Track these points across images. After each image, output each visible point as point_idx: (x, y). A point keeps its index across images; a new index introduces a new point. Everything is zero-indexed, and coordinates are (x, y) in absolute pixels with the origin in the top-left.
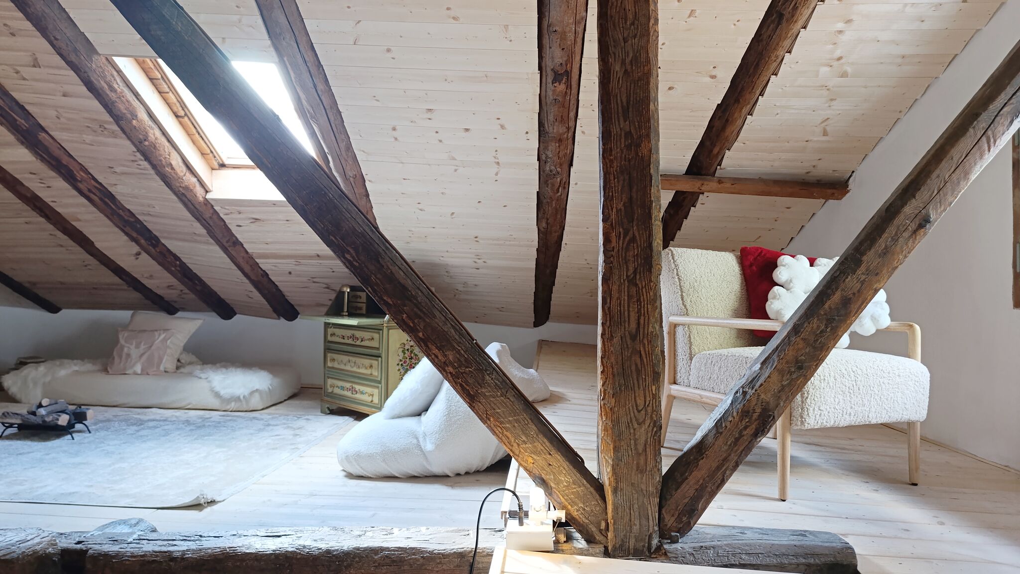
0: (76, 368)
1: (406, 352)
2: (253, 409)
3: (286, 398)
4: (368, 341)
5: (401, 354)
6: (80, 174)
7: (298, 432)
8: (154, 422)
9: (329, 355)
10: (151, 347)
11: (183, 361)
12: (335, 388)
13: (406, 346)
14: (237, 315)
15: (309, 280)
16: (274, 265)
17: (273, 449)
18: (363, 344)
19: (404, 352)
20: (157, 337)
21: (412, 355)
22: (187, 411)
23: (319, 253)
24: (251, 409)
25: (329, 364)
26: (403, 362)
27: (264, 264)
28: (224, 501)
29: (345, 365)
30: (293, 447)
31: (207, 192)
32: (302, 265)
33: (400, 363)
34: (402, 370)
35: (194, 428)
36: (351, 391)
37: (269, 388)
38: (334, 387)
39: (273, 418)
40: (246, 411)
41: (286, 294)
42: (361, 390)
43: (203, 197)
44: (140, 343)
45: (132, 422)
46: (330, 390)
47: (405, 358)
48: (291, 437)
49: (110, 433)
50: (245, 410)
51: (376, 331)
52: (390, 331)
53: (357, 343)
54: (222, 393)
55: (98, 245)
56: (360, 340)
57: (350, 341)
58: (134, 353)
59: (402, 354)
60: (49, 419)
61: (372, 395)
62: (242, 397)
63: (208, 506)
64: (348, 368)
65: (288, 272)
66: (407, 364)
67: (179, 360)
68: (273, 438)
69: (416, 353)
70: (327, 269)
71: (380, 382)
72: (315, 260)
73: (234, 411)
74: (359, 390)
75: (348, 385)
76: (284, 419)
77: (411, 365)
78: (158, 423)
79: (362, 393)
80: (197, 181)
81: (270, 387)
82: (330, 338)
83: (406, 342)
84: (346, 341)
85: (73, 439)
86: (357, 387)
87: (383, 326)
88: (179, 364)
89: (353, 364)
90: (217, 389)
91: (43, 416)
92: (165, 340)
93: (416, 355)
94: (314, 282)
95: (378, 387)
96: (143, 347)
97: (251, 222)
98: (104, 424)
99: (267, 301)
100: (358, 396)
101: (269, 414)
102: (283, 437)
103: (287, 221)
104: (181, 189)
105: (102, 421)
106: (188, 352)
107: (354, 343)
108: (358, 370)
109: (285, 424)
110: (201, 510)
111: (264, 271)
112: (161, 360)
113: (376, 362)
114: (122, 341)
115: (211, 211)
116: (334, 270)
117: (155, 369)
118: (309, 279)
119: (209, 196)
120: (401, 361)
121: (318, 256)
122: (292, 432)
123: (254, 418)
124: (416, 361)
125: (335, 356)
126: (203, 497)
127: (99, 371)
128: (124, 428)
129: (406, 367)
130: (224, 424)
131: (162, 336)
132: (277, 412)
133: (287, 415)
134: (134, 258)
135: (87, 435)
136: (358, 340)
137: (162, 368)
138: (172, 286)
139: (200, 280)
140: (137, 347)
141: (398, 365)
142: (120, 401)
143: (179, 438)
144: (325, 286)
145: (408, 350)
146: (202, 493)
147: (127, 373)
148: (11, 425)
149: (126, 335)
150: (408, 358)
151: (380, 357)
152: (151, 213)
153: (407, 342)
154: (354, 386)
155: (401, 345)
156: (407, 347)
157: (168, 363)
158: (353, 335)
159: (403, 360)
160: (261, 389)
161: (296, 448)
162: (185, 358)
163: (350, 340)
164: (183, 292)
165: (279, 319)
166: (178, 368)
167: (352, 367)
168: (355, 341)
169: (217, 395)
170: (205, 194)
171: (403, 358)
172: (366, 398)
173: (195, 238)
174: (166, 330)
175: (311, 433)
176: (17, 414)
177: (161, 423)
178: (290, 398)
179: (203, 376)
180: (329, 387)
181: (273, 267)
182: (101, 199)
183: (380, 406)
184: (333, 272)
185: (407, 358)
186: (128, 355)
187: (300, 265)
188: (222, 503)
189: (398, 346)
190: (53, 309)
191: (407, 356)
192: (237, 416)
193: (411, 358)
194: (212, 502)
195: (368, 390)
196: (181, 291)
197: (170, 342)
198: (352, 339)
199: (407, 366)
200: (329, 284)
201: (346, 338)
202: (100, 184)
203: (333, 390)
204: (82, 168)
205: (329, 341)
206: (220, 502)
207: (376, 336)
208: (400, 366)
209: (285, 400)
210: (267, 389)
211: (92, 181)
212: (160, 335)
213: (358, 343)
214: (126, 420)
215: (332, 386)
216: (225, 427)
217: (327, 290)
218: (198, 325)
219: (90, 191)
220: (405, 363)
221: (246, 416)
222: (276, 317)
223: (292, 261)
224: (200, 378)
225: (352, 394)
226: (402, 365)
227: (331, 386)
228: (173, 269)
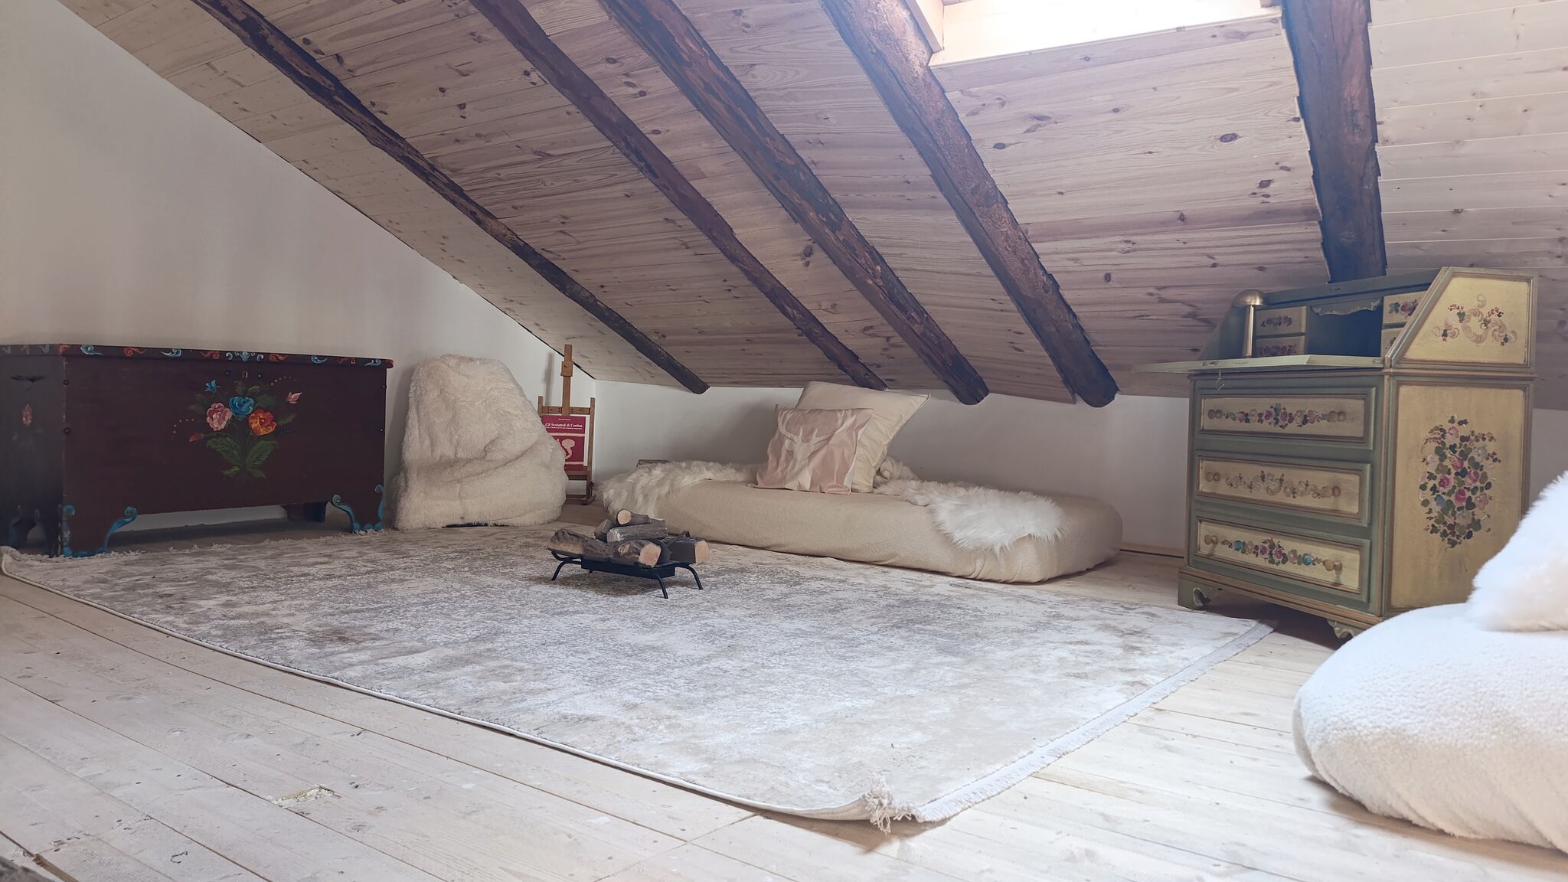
0: (709, 475)
1: (1448, 453)
2: (1022, 579)
3: (1091, 566)
4: (1324, 422)
5: (1434, 460)
6: (687, 46)
7: (1133, 640)
8: (822, 582)
9: (1204, 465)
10: (829, 439)
11: (886, 474)
12: (1219, 545)
13: (1448, 435)
14: (990, 394)
15: (1151, 294)
16: (1072, 256)
17: (1078, 676)
18: (1308, 429)
19: (1440, 452)
20: (840, 422)
21: (1466, 464)
22: (886, 569)
23: (1187, 209)
24: (1015, 579)
25: (1204, 486)
26: (1436, 482)
27: (1054, 256)
28: (943, 822)
29: (1250, 487)
30: (1131, 679)
31: (932, 52)
32: (1141, 250)
33: (1431, 484)
34: (1433, 504)
35: (896, 603)
36: (1266, 556)
37: (1056, 536)
38: (1215, 543)
39: (1066, 603)
40: (1005, 582)
41: (1093, 337)
42: (1299, 553)
43: (921, 65)
44: (812, 431)
45: (781, 578)
46: (1205, 549)
47: (1441, 469)
48: (1119, 651)
49: (735, 593)
50: (1003, 579)
51: (1357, 390)
52: (1403, 390)
53: (1287, 430)
54: (958, 535)
55: (740, 234)
56: (1299, 420)
57: (1267, 426)
58: (801, 450)
59: (1437, 458)
60: (623, 550)
61: (1338, 568)
62: (997, 549)
63: (893, 833)
64: (1260, 494)
65: (1102, 275)
66: (1450, 488)
67: (879, 472)
68: (1072, 647)
69: (1478, 459)
70: (1199, 259)
71: (1366, 533)
72: (1175, 231)
73: (980, 580)
74: (1294, 552)
75: (1258, 539)
76: (1093, 607)
77: (1462, 493)
78: (827, 584)
79: (1303, 560)
80: (908, 19)
81: (1059, 534)
82: (1206, 422)
83: (1447, 426)
84: (1255, 426)
85: (666, 597)
86: (1288, 545)
87: (1382, 376)
88: (878, 478)
89: (1274, 485)
90: (948, 527)
91: (616, 544)
92: (855, 428)
93: (1477, 466)
94: (1162, 301)
95: (1358, 547)
96: (815, 439)
97: (1028, 131)
98: (733, 575)
99: (1051, 356)
100: (1290, 568)
101: (1058, 594)
102: (1099, 648)
103: (1116, 111)
104: (874, 39)
105: (730, 571)
106: (897, 461)
107: (1278, 430)
108: (1290, 501)
109: (1097, 618)
110: (870, 848)
111: (1050, 276)
112: (845, 467)
113: (1355, 478)
114: (782, 429)
115: (941, 105)
116: (1219, 259)
117: (834, 483)
118: (1152, 290)
119: (936, 61)
120: (1431, 477)
121: (1182, 218)
122: (1120, 640)
123: (1024, 597)
124: (1478, 484)
125: (1219, 466)
126: (881, 804)
127: (746, 483)
128: (764, 586)
129: (1446, 498)
130: (959, 601)
131: (849, 421)
132: (1075, 590)
133: (1100, 601)
134: (801, 263)
135: (696, 592)
136: (1290, 421)
137: (847, 483)
138: (871, 327)
139: (921, 311)
140: (806, 439)
141: (1423, 487)
142: (773, 539)
143: (860, 620)
144: (1188, 310)
145: (1453, 448)
146: (877, 789)
147: (786, 487)
148: (569, 559)
149: (789, 416)
150: (1453, 471)
151: (1367, 462)
152: (823, 138)
153: (1451, 425)
154: (1275, 541)
155: (1431, 432)
156: (1450, 440)
157: (859, 475)
158: (1276, 410)
159: (1439, 476)
160: (1038, 534)
161: (1140, 683)
162: (889, 468)
163: (1266, 422)
164: (892, 341)
165: (1074, 402)
166: (876, 485)
167: (1273, 493)
168: (1281, 423)
169: (947, 539)
170: (926, 56)
171: (1437, 470)
172: (1318, 573)
173: (909, 195)
174: (856, 410)
175: (1171, 649)
176: (576, 536)
177: (835, 586)
178: (1099, 566)
179: (920, 500)
180: (1201, 542)
181: (1071, 263)
182: (729, 109)
183: (1364, 600)
184: (1214, 265)
185: (1449, 473)
186: (791, 453)
187: (1135, 250)
188: (940, 829)
189: (1425, 434)
190: (696, 386)
191: (1450, 467)
192: (987, 590)
193: (1462, 473)
194: (908, 824)
195: (1326, 553)
196: (888, 339)
197: (863, 433)
198: (1272, 420)
199: (1449, 494)
200: (1199, 305)
201: (1254, 419)
202: (726, 69)
203: (1213, 550)
204: (688, 30)
205: (1203, 430)
206: (932, 824)
207: (1355, 405)
208: (1428, 492)
209: (1088, 570)
210: (1051, 537)
211: (711, 64)
212: (845, 418)
213: (1292, 428)
214: (772, 573)
215: (1212, 541)
216: (959, 608)
217: (1190, 321)
218: (917, 407)
219: (708, 88)
220: (1443, 483)
221: (1005, 590)
222: (1069, 396)
223: (1115, 240)
224: (915, 504)
225: (1272, 562)
226: (1434, 489)
227: (1209, 540)
228: (871, 282)
